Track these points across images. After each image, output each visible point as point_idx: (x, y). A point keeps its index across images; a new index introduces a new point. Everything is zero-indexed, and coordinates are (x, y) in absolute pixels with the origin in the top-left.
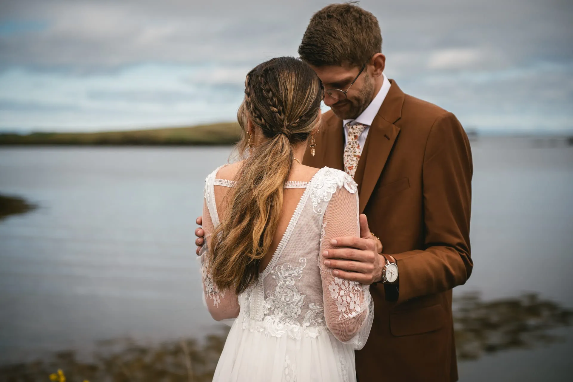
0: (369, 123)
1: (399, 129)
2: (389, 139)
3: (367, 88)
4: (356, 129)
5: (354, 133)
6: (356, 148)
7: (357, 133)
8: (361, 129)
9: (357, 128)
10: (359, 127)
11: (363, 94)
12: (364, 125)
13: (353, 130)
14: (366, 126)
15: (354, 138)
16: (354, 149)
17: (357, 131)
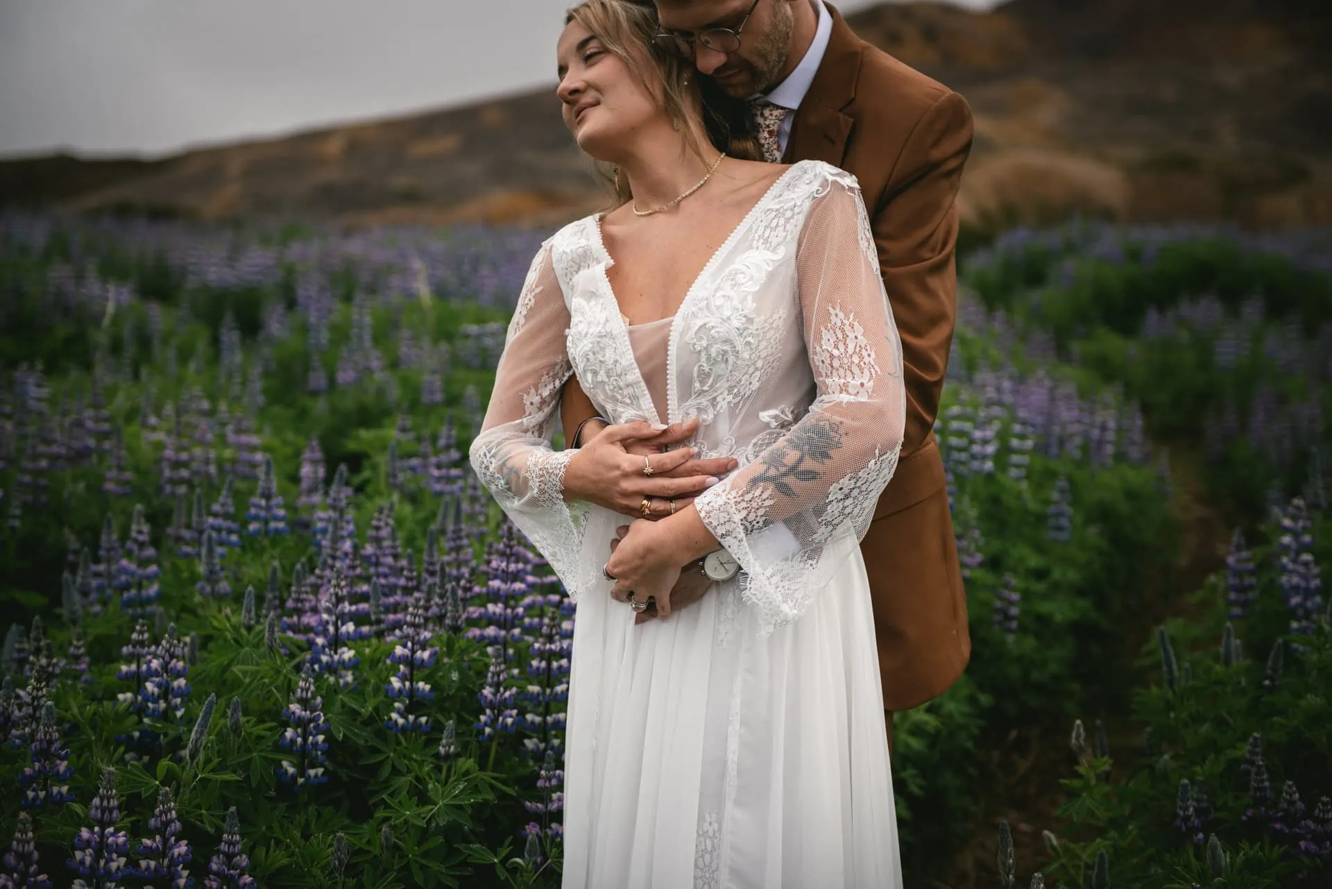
0: (794, 104)
1: (852, 120)
2: (833, 142)
3: (780, 28)
4: (770, 117)
5: (768, 126)
6: (775, 152)
7: (773, 125)
8: (781, 115)
9: (771, 115)
10: (776, 113)
11: (771, 40)
12: (782, 108)
13: (765, 120)
14: (789, 111)
15: (768, 136)
16: (771, 155)
17: (772, 122)
